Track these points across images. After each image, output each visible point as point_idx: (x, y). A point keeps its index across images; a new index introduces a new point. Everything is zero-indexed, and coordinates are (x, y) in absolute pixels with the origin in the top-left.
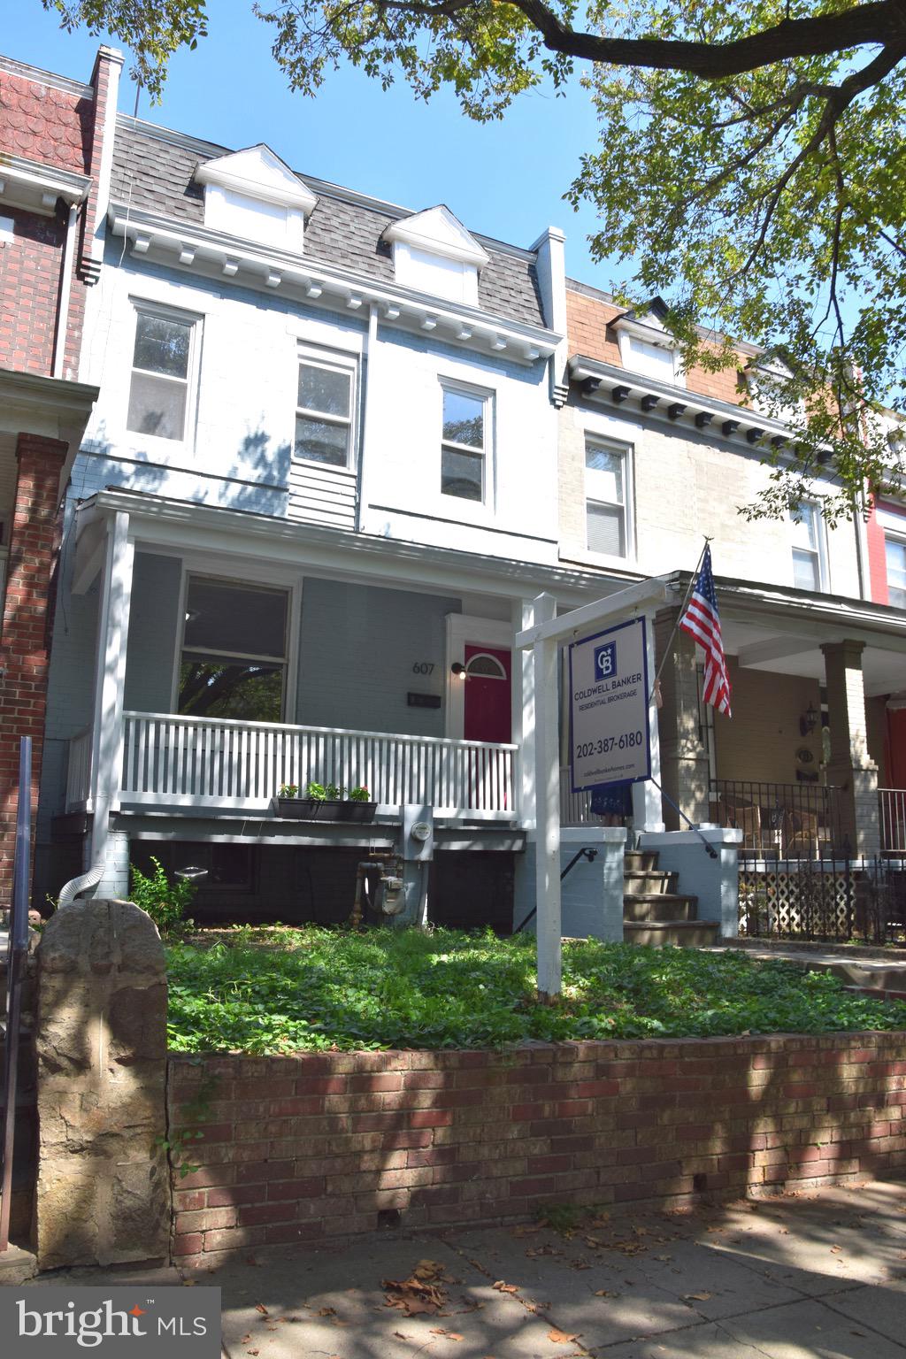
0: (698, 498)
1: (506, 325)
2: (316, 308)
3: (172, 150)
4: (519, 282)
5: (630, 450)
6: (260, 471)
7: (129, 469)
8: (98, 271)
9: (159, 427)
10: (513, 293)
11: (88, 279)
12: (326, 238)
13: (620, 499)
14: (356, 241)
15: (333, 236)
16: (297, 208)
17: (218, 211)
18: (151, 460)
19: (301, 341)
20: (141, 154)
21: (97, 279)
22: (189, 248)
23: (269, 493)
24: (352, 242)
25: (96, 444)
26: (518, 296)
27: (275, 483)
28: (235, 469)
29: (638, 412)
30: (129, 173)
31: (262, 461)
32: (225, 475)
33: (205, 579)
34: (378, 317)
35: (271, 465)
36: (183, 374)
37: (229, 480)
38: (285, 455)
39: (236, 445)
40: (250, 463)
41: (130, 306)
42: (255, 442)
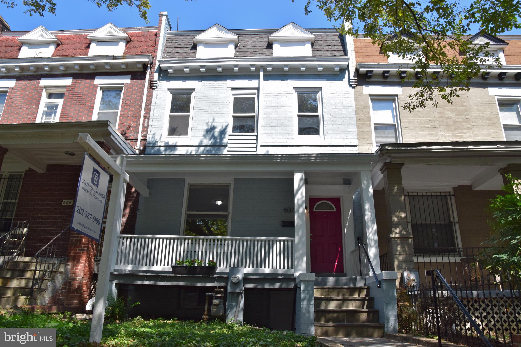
0: (437, 112)
1: (320, 60)
2: (239, 75)
3: (188, 37)
4: (334, 42)
5: (396, 98)
6: (212, 140)
7: (163, 149)
8: (156, 84)
9: (176, 132)
10: (330, 47)
11: (154, 88)
12: (244, 49)
13: (394, 121)
14: (258, 47)
15: (248, 47)
16: (231, 42)
17: (202, 52)
18: (171, 144)
19: (233, 89)
20: (176, 42)
21: (157, 87)
22: (186, 67)
23: (216, 148)
24: (256, 48)
25: (151, 142)
26: (333, 47)
27: (218, 144)
28: (201, 142)
29: (398, 80)
30: (171, 49)
31: (213, 137)
32: (197, 145)
33: (196, 185)
34: (264, 72)
35: (217, 137)
36: (188, 111)
37: (199, 146)
38: (223, 132)
39: (203, 133)
40: (208, 138)
41: (169, 92)
42: (210, 130)
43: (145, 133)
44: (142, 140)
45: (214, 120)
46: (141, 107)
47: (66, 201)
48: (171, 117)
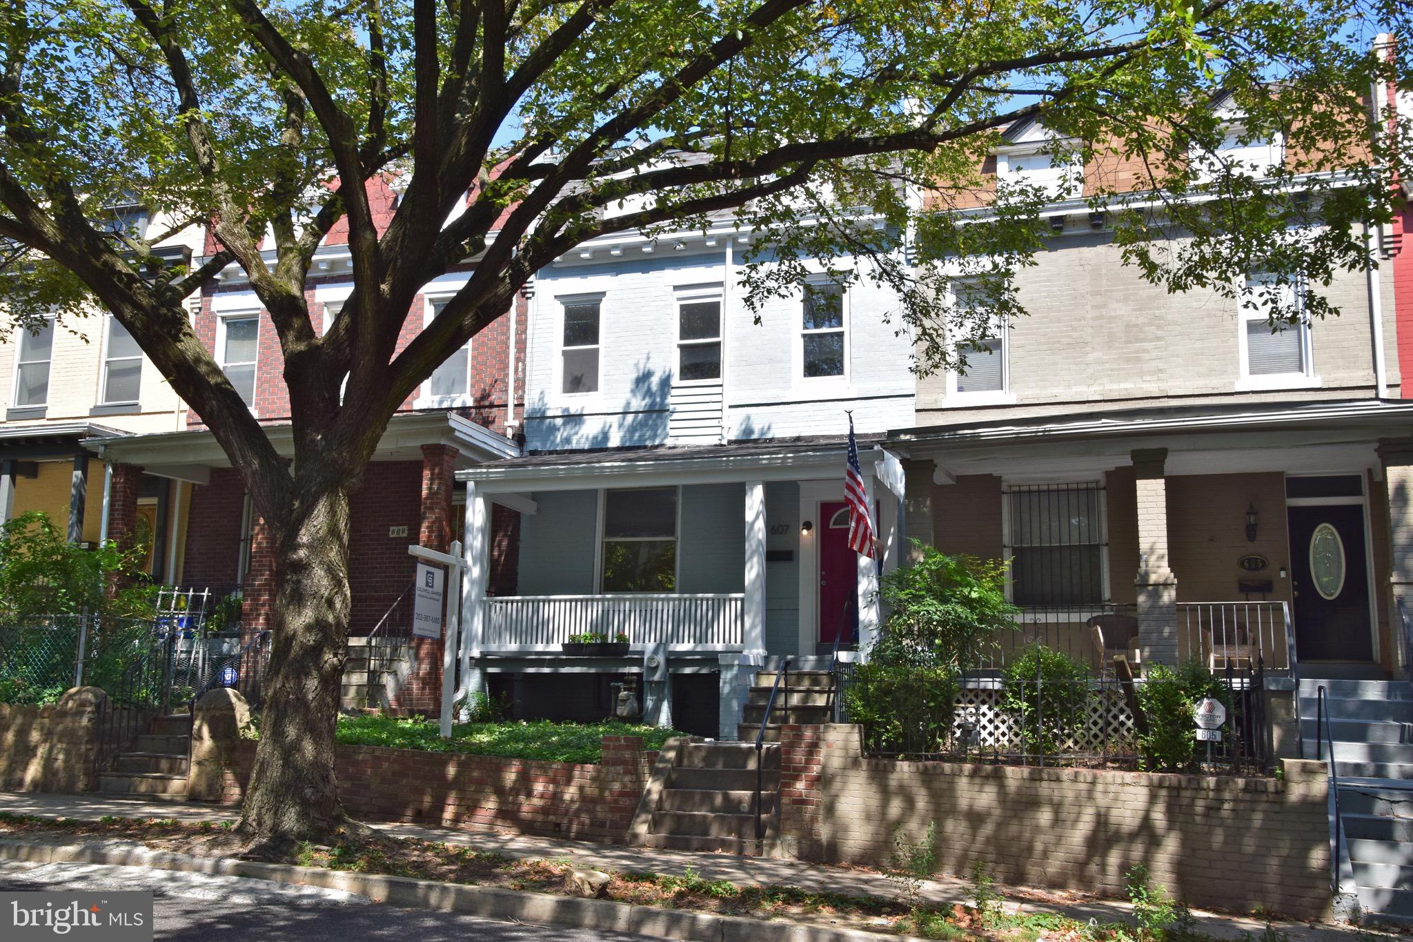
2: (686, 258)
6: (647, 400)
7: (559, 422)
8: (532, 287)
9: (581, 386)
11: (529, 295)
18: (572, 411)
19: (676, 288)
21: (533, 293)
22: (585, 250)
23: (654, 416)
25: (535, 410)
27: (657, 408)
28: (628, 404)
31: (649, 392)
32: (621, 410)
34: (733, 247)
35: (655, 394)
36: (596, 342)
37: (625, 413)
38: (665, 383)
39: (629, 385)
40: (639, 396)
41: (557, 303)
42: (643, 379)
43: (520, 392)
44: (516, 406)
45: (648, 358)
46: (508, 338)
47: (396, 528)
48: (565, 353)
